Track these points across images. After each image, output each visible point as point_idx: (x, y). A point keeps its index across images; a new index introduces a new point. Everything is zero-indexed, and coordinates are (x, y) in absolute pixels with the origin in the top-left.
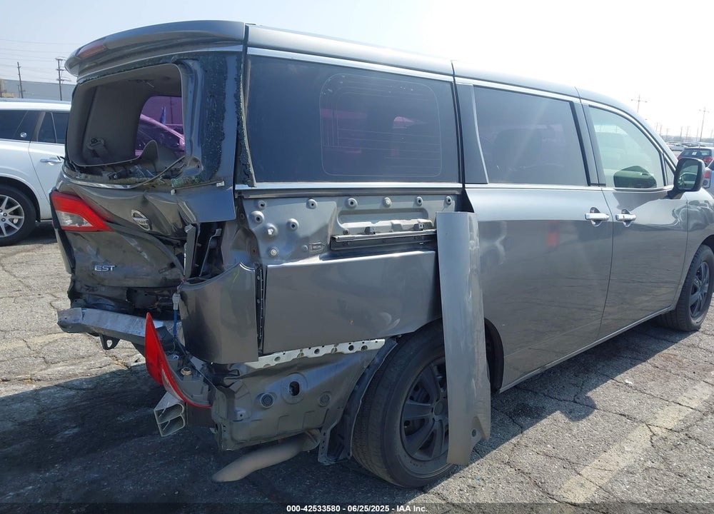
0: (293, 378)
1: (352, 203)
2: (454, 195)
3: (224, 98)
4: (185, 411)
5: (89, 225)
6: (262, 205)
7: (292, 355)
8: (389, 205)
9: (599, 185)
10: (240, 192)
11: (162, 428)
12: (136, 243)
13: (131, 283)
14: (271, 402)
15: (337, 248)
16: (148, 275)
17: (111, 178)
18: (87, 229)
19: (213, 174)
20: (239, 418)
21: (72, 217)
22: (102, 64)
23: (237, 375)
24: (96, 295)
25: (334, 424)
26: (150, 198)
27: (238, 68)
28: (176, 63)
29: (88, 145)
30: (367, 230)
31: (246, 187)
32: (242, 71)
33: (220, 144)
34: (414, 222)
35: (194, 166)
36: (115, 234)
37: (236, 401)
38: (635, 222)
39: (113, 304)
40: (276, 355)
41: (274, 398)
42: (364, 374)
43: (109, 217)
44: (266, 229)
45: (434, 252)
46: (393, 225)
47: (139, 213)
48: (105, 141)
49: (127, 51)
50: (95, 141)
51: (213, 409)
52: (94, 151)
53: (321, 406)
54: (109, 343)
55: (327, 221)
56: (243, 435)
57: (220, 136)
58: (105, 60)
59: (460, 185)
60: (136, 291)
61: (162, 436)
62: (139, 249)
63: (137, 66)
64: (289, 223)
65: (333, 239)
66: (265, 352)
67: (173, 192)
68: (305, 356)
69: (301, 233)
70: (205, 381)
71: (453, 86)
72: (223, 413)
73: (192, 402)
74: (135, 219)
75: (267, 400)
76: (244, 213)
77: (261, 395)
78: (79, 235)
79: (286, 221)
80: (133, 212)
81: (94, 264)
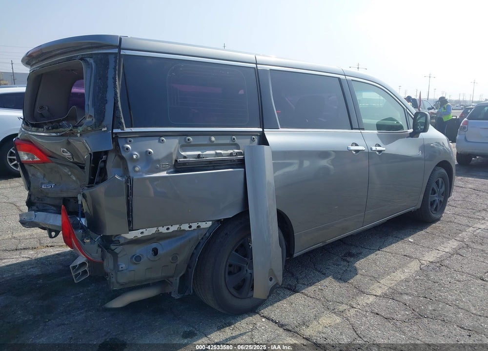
0: (154, 245)
1: (189, 140)
2: (257, 135)
3: (107, 80)
4: (89, 267)
5: (38, 159)
6: (130, 141)
7: (152, 231)
8: (214, 141)
9: (359, 129)
10: (116, 133)
11: (76, 278)
12: (68, 170)
13: (65, 195)
14: (140, 260)
15: (180, 167)
16: (75, 189)
17: (48, 129)
18: (37, 162)
19: (100, 124)
20: (121, 269)
21: (27, 154)
22: (42, 61)
23: (118, 243)
24: (44, 203)
25: (182, 274)
26: (71, 141)
27: (115, 62)
28: (81, 59)
29: (37, 110)
30: (199, 156)
31: (119, 131)
32: (118, 64)
33: (104, 106)
34: (230, 151)
35: (90, 119)
36: (54, 164)
37: (119, 259)
38: (385, 152)
39: (55, 209)
40: (141, 231)
41: (142, 257)
42: (199, 243)
43: (51, 154)
44: (132, 155)
45: (243, 169)
46: (216, 153)
47: (66, 150)
48: (48, 107)
49: (54, 53)
50: (42, 108)
51: (105, 264)
52: (41, 114)
53: (172, 263)
54: (53, 234)
55: (172, 150)
56: (123, 279)
57: (104, 101)
58: (44, 58)
59: (261, 130)
60: (69, 200)
61: (75, 282)
62: (70, 173)
63: (60, 62)
64: (147, 151)
65: (176, 161)
66: (134, 229)
67: (79, 135)
68: (160, 231)
69: (155, 158)
70: (99, 246)
71: (256, 70)
72: (111, 266)
73: (91, 258)
74: (64, 154)
75: (138, 259)
76: (119, 146)
77: (134, 255)
78: (32, 166)
79: (146, 150)
80: (62, 149)
81: (42, 184)
